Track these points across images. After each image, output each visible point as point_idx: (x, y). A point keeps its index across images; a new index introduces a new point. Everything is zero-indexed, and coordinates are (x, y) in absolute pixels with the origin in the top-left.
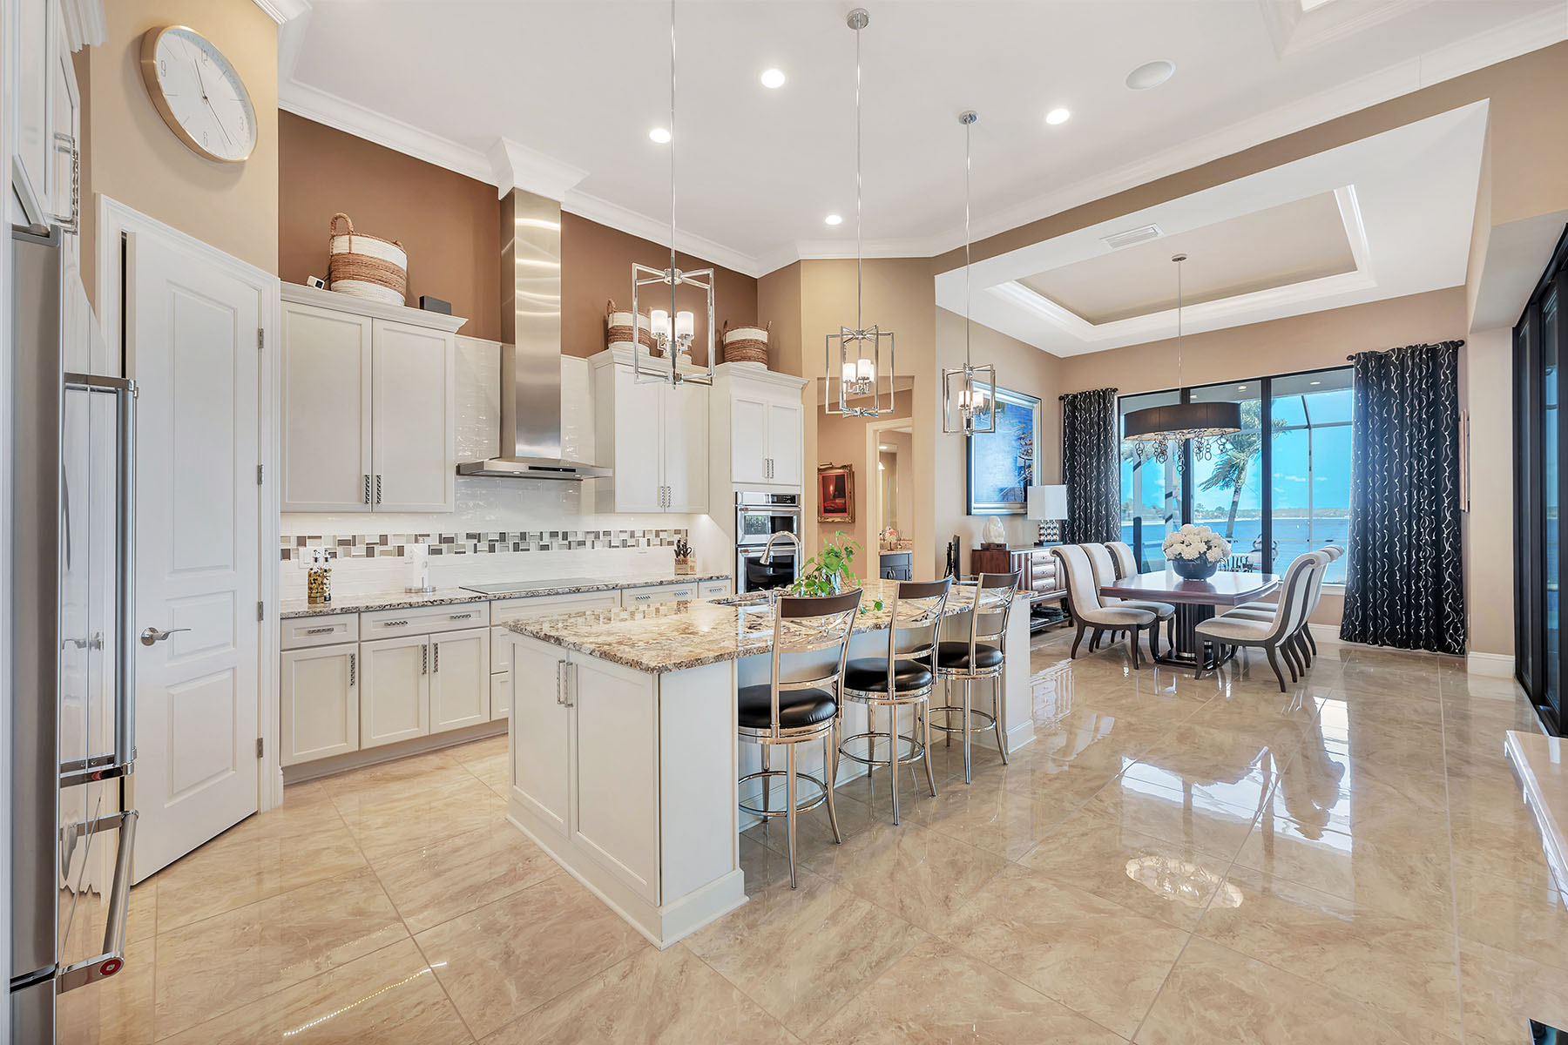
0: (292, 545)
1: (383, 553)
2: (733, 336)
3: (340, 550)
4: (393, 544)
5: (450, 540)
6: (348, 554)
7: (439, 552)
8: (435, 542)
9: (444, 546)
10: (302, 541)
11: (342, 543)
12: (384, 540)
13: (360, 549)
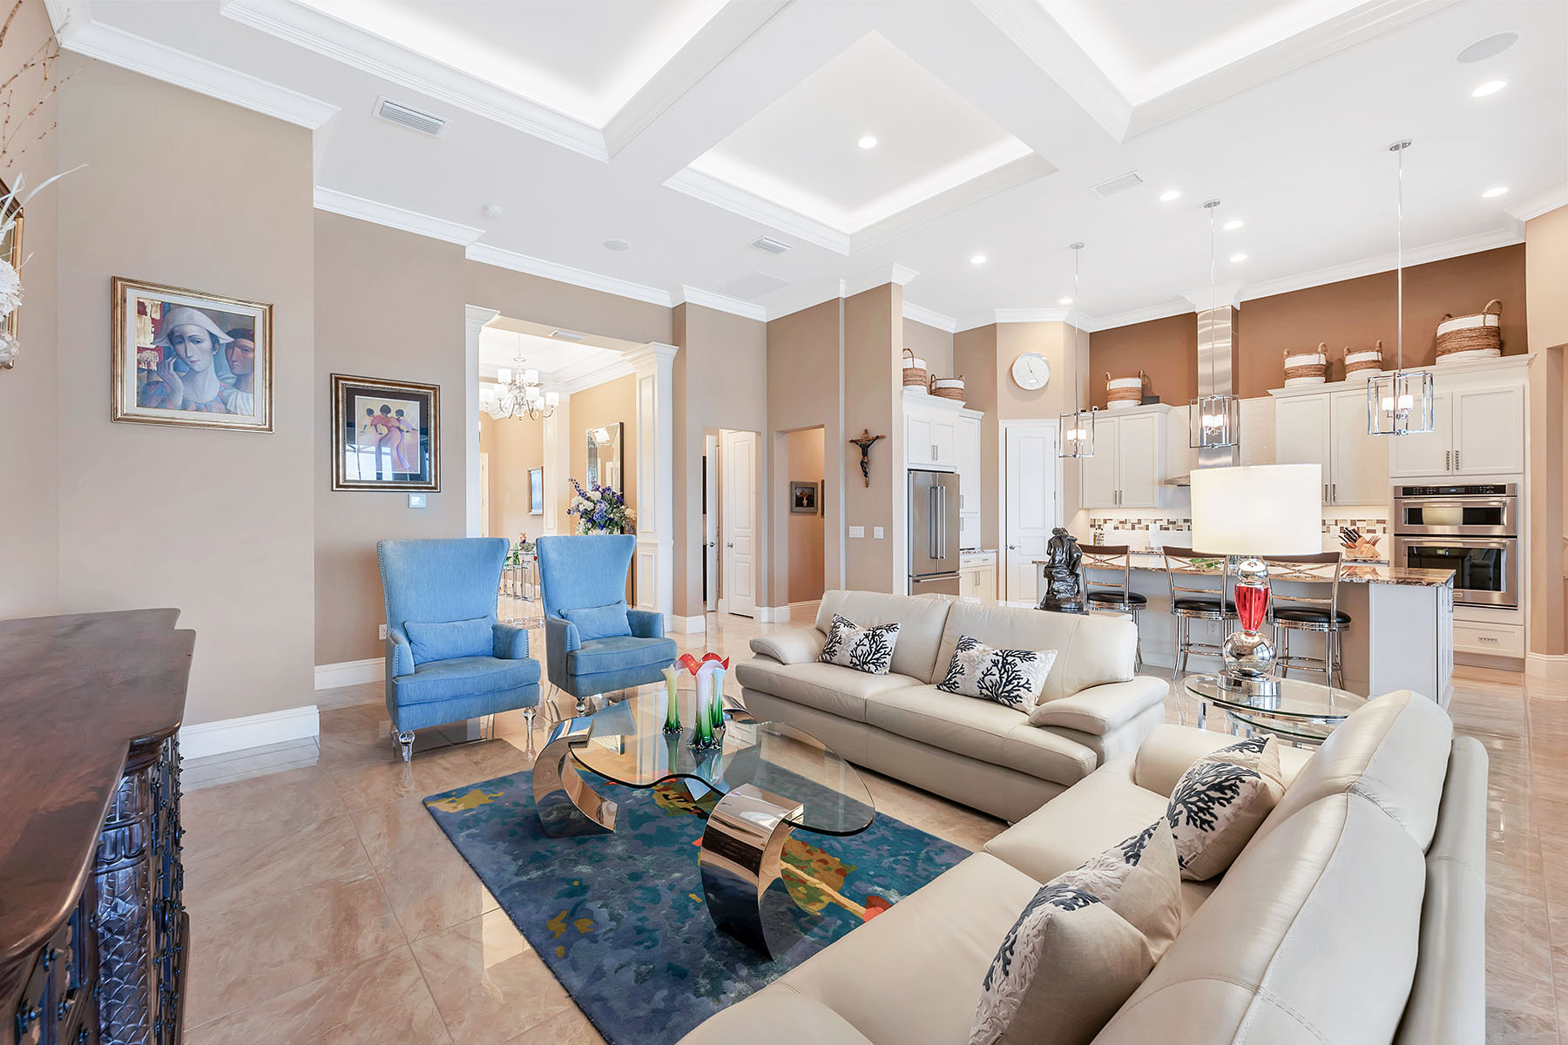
0: (1102, 523)
1: (1139, 528)
2: (1445, 328)
3: (1120, 526)
4: (1144, 523)
5: (1174, 523)
6: (1123, 528)
7: (1168, 529)
8: (1165, 524)
9: (1171, 526)
10: (1105, 521)
11: (1121, 522)
12: (1139, 522)
13: (1129, 526)
